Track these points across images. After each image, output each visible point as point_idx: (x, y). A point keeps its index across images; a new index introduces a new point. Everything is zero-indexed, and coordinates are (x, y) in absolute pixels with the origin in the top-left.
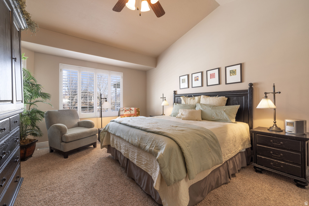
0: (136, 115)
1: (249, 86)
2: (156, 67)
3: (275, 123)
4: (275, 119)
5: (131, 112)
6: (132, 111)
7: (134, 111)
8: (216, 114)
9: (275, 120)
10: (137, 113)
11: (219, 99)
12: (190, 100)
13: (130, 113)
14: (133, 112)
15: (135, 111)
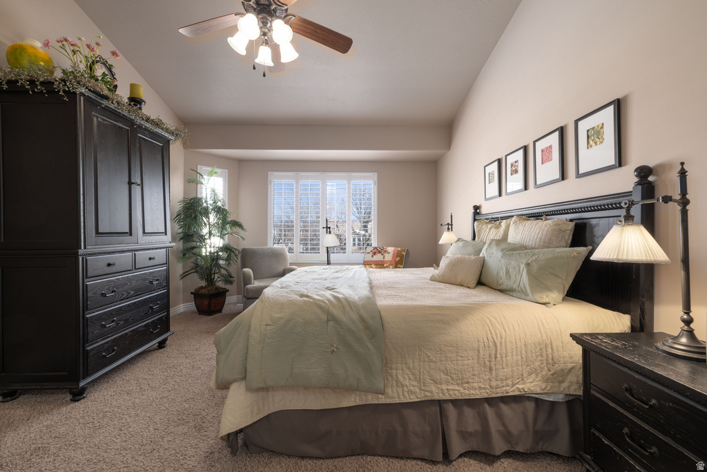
0: (394, 263)
1: (636, 176)
2: (449, 149)
3: (688, 322)
4: (687, 308)
5: (384, 256)
6: (386, 255)
7: (391, 255)
8: (507, 272)
9: (688, 313)
10: (397, 260)
11: (546, 226)
12: (490, 229)
13: (382, 259)
14: (388, 257)
15: (394, 255)
